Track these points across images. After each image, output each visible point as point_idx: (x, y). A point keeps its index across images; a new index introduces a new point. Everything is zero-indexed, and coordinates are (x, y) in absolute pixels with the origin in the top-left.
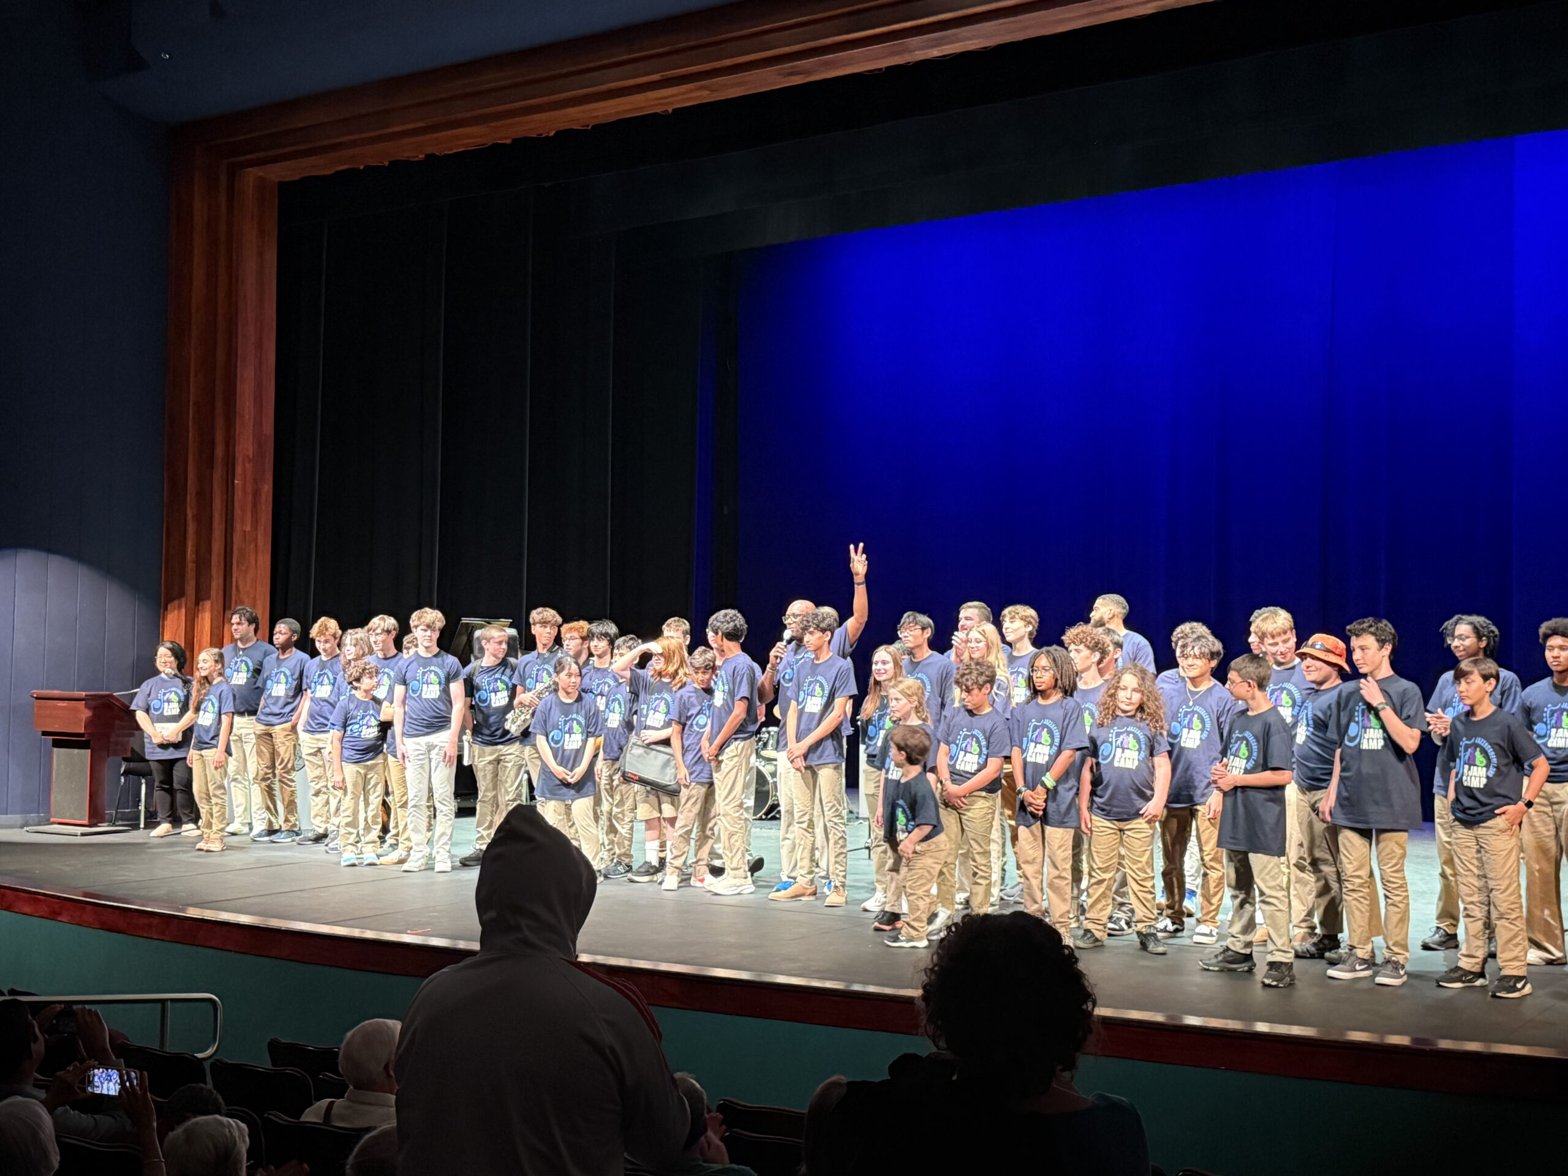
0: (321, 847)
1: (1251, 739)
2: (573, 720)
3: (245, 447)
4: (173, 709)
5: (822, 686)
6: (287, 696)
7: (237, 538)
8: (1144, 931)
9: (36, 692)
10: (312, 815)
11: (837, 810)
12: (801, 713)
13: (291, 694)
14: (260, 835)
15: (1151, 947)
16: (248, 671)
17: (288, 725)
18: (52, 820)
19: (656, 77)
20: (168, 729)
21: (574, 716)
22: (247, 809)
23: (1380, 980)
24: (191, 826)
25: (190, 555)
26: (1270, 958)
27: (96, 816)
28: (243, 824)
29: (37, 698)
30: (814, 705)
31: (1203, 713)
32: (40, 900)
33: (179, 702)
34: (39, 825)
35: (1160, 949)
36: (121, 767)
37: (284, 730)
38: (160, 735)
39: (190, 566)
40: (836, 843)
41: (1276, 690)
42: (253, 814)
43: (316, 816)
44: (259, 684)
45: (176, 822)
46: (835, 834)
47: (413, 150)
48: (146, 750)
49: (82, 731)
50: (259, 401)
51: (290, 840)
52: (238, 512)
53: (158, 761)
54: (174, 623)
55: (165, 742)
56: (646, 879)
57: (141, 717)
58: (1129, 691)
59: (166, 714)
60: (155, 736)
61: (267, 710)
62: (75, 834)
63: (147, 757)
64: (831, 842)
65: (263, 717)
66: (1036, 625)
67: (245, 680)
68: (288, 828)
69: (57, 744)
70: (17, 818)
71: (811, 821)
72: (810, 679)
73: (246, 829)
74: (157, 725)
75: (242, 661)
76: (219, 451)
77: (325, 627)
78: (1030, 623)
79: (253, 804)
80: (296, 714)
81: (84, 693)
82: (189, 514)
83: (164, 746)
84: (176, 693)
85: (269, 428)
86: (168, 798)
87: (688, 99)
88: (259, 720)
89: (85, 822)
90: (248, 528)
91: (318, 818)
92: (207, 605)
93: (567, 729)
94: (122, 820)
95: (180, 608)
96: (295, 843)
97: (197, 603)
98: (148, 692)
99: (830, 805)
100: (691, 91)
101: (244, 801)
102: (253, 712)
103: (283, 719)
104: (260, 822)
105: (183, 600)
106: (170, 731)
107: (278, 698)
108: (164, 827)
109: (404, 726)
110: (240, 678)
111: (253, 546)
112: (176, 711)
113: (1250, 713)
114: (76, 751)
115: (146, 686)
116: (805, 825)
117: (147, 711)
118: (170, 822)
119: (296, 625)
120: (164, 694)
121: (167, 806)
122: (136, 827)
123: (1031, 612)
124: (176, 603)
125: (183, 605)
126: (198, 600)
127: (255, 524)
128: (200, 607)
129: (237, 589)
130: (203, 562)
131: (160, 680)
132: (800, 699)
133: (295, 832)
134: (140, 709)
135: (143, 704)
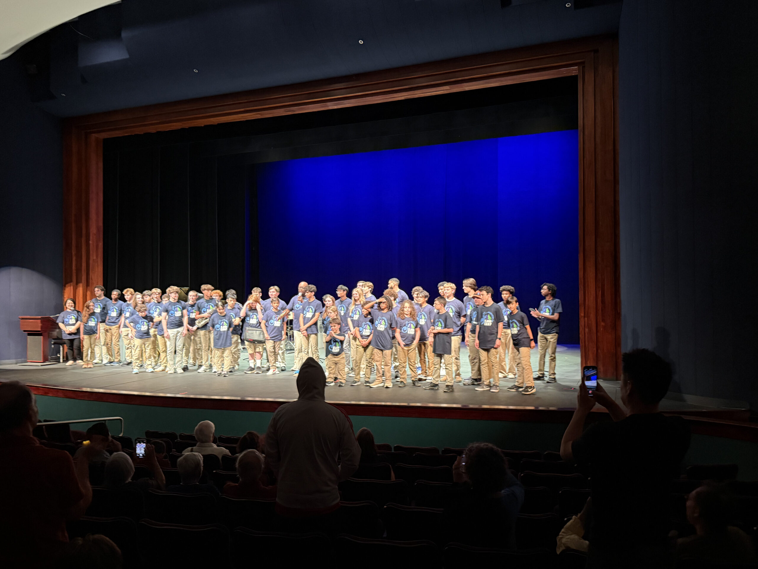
1: (442, 321)
3: (93, 230)
4: (73, 321)
5: (312, 309)
7: (91, 262)
8: (414, 380)
9: (21, 317)
10: (126, 356)
11: (316, 347)
12: (304, 318)
14: (107, 363)
15: (416, 384)
16: (101, 308)
17: (117, 326)
18: (28, 361)
20: (71, 328)
21: (224, 320)
22: (101, 355)
24: (80, 361)
25: (74, 267)
27: (45, 360)
28: (100, 360)
29: (21, 319)
30: (309, 315)
31: (425, 314)
34: (22, 363)
35: (419, 385)
36: (52, 342)
37: (116, 327)
38: (69, 330)
39: (74, 271)
42: (103, 356)
43: (128, 356)
44: (105, 311)
47: (152, 130)
48: (63, 336)
49: (39, 329)
50: (97, 214)
51: (118, 365)
52: (91, 252)
53: (68, 339)
54: (69, 291)
56: (250, 372)
57: (61, 325)
58: (408, 308)
59: (70, 323)
60: (67, 331)
61: (110, 321)
62: (39, 365)
63: (63, 338)
66: (373, 288)
68: (117, 361)
69: (29, 335)
70: (14, 361)
72: (308, 307)
73: (100, 362)
74: (67, 327)
75: (99, 304)
76: (84, 232)
78: (370, 288)
79: (103, 353)
80: (120, 322)
81: (40, 317)
82: (73, 253)
83: (70, 334)
84: (74, 316)
85: (101, 224)
86: (72, 352)
87: (253, 117)
88: (107, 324)
89: (42, 361)
90: (95, 258)
91: (128, 357)
92: (81, 285)
95: (70, 286)
96: (120, 366)
101: (99, 352)
102: (103, 321)
103: (116, 324)
104: (105, 359)
105: (72, 283)
106: (72, 329)
107: (113, 317)
108: (70, 362)
109: (167, 325)
110: (98, 310)
111: (96, 264)
112: (74, 322)
113: (440, 314)
114: (37, 337)
117: (63, 323)
118: (73, 360)
119: (119, 292)
120: (69, 316)
121: (71, 355)
122: (59, 362)
123: (371, 284)
124: (69, 284)
125: (72, 285)
126: (77, 283)
127: (97, 256)
128: (78, 286)
129: (92, 279)
130: (79, 270)
131: (68, 311)
132: (304, 313)
133: (120, 362)
134: (60, 322)
135: (61, 320)
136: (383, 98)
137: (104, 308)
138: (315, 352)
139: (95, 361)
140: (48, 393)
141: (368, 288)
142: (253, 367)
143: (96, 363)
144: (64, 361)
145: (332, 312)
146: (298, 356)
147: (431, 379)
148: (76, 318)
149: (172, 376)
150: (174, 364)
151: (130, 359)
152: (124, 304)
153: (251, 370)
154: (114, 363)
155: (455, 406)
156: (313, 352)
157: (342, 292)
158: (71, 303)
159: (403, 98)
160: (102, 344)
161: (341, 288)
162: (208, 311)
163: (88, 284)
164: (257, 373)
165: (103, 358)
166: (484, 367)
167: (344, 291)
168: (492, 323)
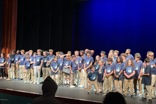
0: (22, 81)
3: (13, 27)
5: (89, 61)
7: (12, 39)
8: (132, 95)
12: (86, 64)
13: (18, 60)
14: (14, 79)
22: (13, 75)
24: (5, 77)
25: (5, 41)
26: (149, 99)
31: (138, 65)
39: (5, 43)
43: (21, 76)
45: (3, 77)
52: (12, 36)
53: (1, 69)
54: (3, 50)
55: (2, 66)
56: (65, 86)
72: (87, 60)
73: (12, 78)
74: (1, 64)
76: (9, 28)
77: (22, 51)
84: (3, 60)
85: (16, 25)
86: (2, 73)
88: (14, 64)
90: (13, 38)
92: (8, 48)
93: (55, 66)
96: (18, 80)
97: (6, 48)
104: (14, 77)
105: (4, 47)
108: (1, 77)
119: (19, 51)
121: (2, 75)
130: (7, 42)
131: (1, 58)
132: (86, 62)
133: (19, 78)
141: (116, 53)
142: (66, 84)
154: (16, 79)
158: (2, 55)
163: (10, 48)
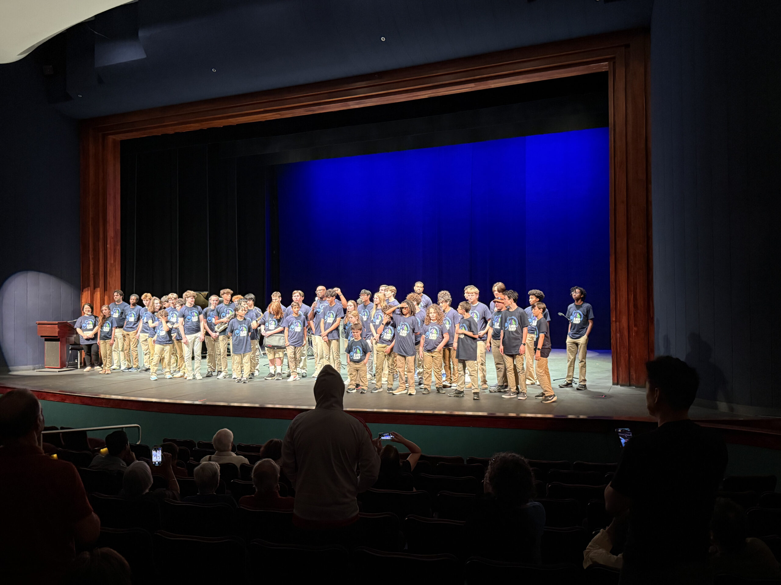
1: (466, 326)
2: (243, 326)
3: (111, 233)
4: (90, 326)
5: (333, 314)
6: (134, 321)
7: (108, 266)
8: (438, 387)
9: (38, 322)
11: (338, 353)
12: (325, 323)
13: (136, 320)
14: (125, 369)
15: (441, 391)
16: (119, 313)
17: (135, 331)
18: (46, 367)
19: (262, 110)
20: (89, 333)
21: (243, 325)
22: (119, 360)
23: (519, 398)
24: (98, 367)
25: (91, 272)
27: (63, 365)
28: (117, 366)
29: (38, 324)
30: (330, 320)
31: (449, 319)
32: (55, 395)
33: (93, 324)
34: (39, 369)
35: (444, 392)
36: (69, 347)
37: (134, 333)
38: (86, 336)
39: (91, 276)
40: (337, 364)
41: (472, 313)
42: (121, 362)
43: (146, 362)
44: (123, 316)
45: (92, 365)
46: (337, 361)
47: (170, 131)
48: (81, 341)
49: (57, 335)
50: (115, 217)
51: (136, 371)
52: (109, 256)
53: (86, 345)
54: (86, 295)
55: (88, 338)
56: (270, 378)
57: (78, 330)
58: (433, 313)
59: (88, 328)
60: (84, 336)
61: (128, 326)
62: (56, 372)
63: (81, 344)
64: (336, 364)
65: (125, 329)
66: (396, 292)
67: (118, 316)
68: (135, 367)
69: (46, 340)
70: (31, 367)
71: (329, 357)
72: (329, 312)
73: (118, 368)
74: (84, 332)
75: (117, 309)
76: (101, 236)
77: (147, 297)
78: (393, 292)
79: (121, 358)
80: (138, 327)
81: (57, 322)
82: (91, 257)
83: (88, 339)
84: (91, 321)
85: (119, 227)
86: (89, 357)
87: (272, 117)
88: (124, 330)
89: (59, 367)
90: (112, 262)
92: (98, 289)
93: (241, 329)
94: (70, 366)
95: (88, 291)
96: (138, 372)
98: (81, 321)
99: (335, 352)
100: (274, 115)
101: (117, 358)
102: (121, 327)
103: (134, 329)
104: (123, 365)
105: (89, 288)
106: (90, 334)
107: (131, 322)
108: (88, 368)
109: (184, 331)
110: (116, 315)
111: (114, 268)
112: (92, 327)
113: (465, 318)
114: (54, 342)
115: (79, 320)
116: (327, 359)
117: (81, 328)
118: (90, 366)
119: (138, 297)
120: (87, 322)
121: (89, 360)
122: (77, 368)
123: (394, 288)
124: (87, 289)
125: (89, 290)
126: (95, 288)
127: (115, 261)
128: (96, 290)
129: (109, 283)
130: (96, 275)
131: (85, 316)
132: (325, 318)
133: (138, 368)
134: (78, 327)
135: (79, 326)
136: (407, 96)
137: (122, 313)
138: (336, 358)
139: (113, 367)
140: (65, 400)
141: (391, 292)
142: (273, 373)
143: (114, 369)
144: (81, 367)
145: (352, 316)
146: (320, 362)
147: (456, 386)
148: (94, 323)
149: (191, 382)
150: (193, 369)
151: (149, 365)
152: (143, 309)
153: (271, 377)
154: (132, 369)
155: (480, 414)
156: (335, 358)
157: (366, 296)
158: (88, 308)
159: (426, 96)
160: (120, 350)
161: (365, 293)
162: (228, 316)
163: (105, 289)
164: (278, 380)
165: (121, 364)
166: (510, 374)
167: (368, 295)
168: (516, 328)
